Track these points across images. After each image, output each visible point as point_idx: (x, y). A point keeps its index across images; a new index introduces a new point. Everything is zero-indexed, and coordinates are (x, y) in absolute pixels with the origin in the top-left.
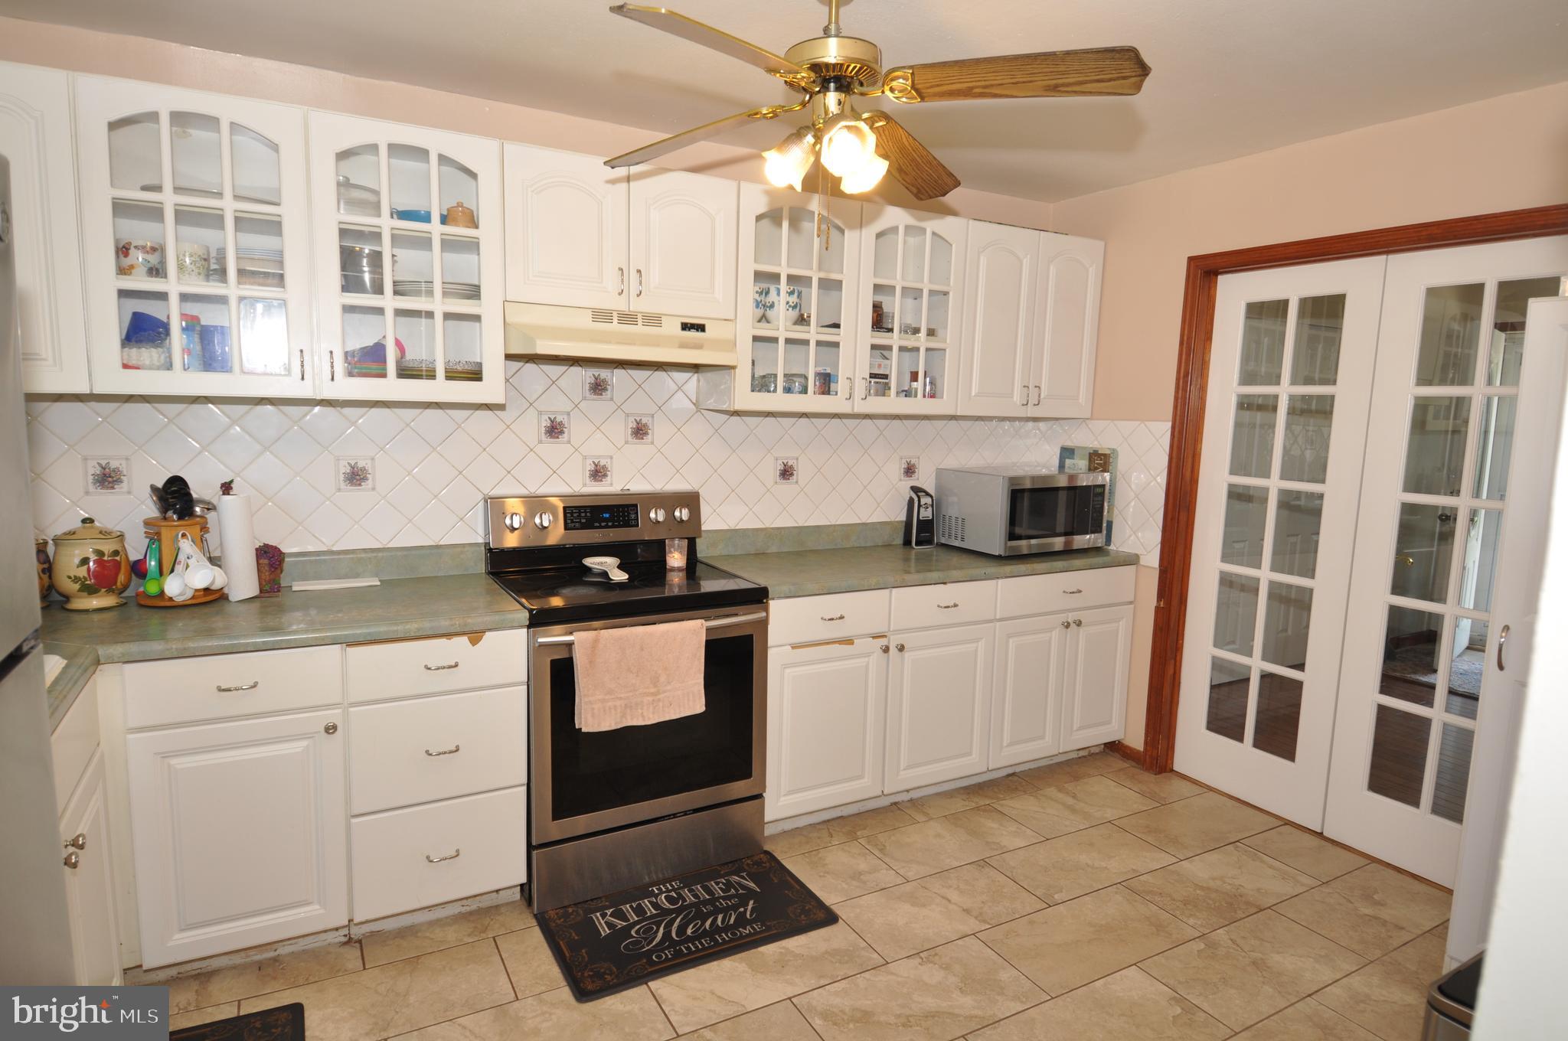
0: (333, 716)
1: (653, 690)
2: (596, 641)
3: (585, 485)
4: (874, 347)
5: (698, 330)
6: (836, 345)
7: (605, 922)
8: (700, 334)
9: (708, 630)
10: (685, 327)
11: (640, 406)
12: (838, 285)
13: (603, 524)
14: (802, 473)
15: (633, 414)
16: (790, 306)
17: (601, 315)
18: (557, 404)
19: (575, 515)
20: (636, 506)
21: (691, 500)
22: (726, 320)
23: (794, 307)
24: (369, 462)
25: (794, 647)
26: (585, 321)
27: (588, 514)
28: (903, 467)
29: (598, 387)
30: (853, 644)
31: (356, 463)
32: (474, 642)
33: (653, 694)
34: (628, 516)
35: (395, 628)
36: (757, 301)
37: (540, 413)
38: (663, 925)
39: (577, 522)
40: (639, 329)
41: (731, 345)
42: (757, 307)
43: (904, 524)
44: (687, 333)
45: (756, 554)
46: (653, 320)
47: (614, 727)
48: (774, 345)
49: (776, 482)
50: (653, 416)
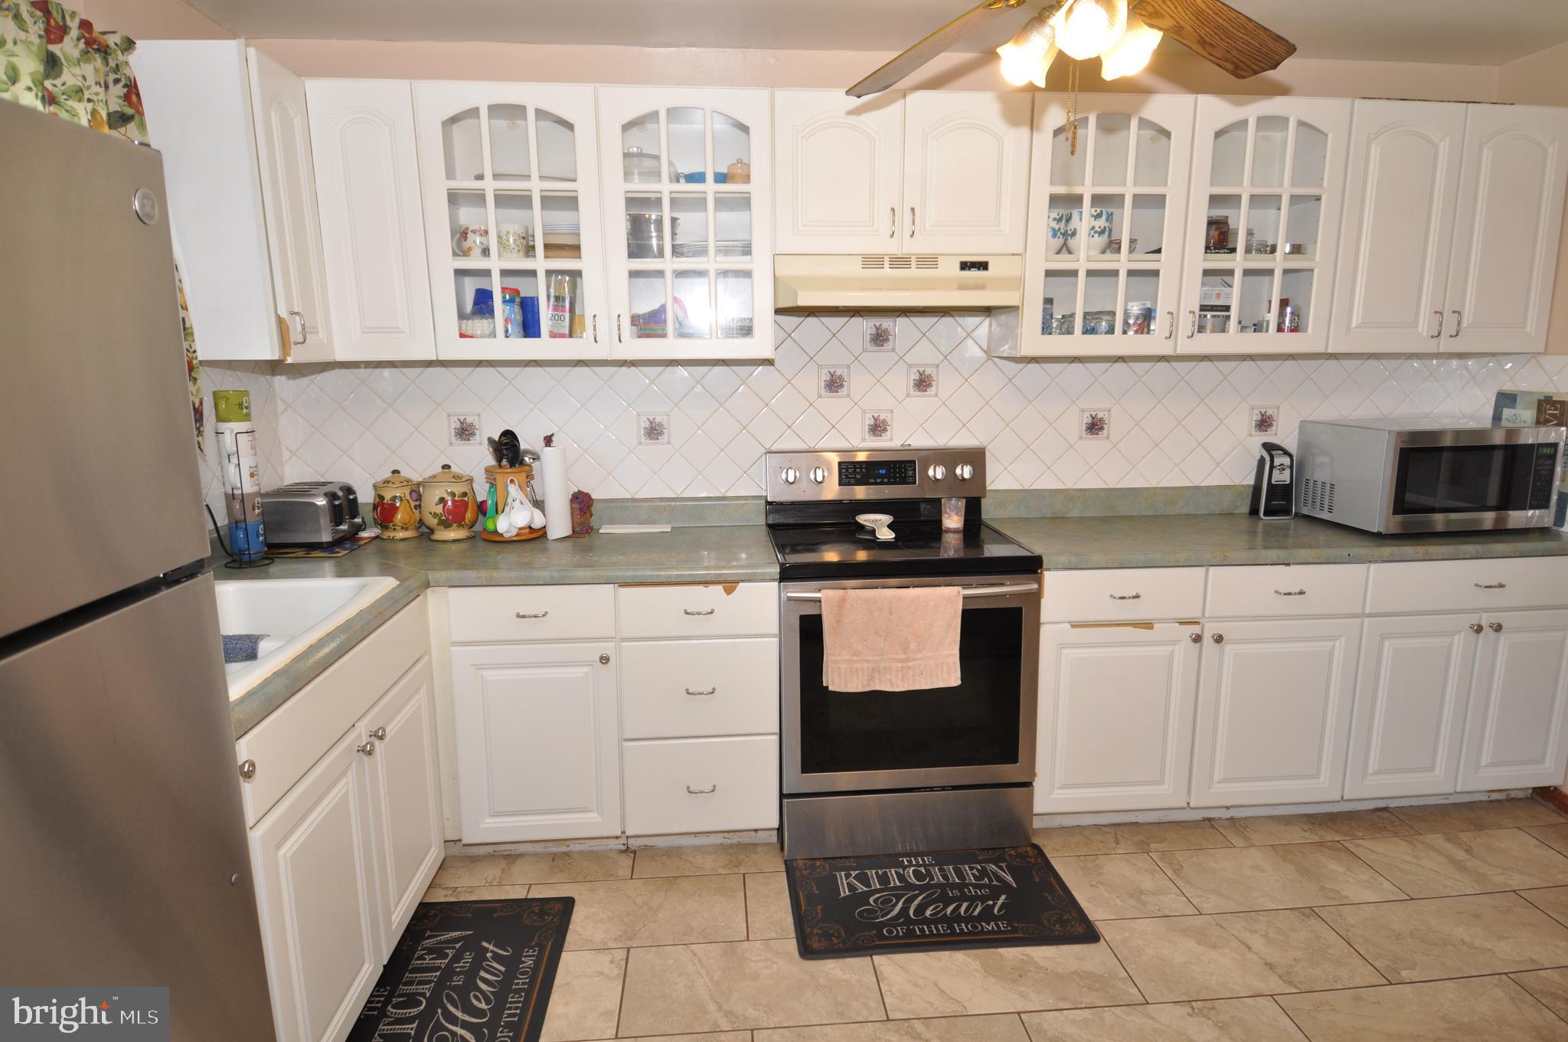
0: (607, 648)
1: (903, 656)
2: (843, 600)
3: (864, 440)
4: (1207, 273)
5: (979, 269)
6: (1155, 273)
7: (848, 883)
8: (982, 273)
9: (965, 598)
10: (965, 266)
11: (924, 355)
12: (1159, 201)
13: (878, 480)
14: (1115, 426)
15: (915, 365)
16: (1096, 232)
17: (872, 261)
18: (835, 358)
19: (850, 470)
20: (914, 462)
21: (976, 457)
22: (1013, 255)
23: (1102, 232)
24: (665, 418)
25: (1075, 625)
26: (854, 268)
27: (864, 470)
28: (1255, 419)
29: (880, 338)
30: (1152, 628)
31: (654, 418)
32: (729, 591)
33: (902, 661)
34: (905, 473)
35: (659, 573)
36: (1054, 229)
37: (820, 367)
38: (903, 900)
39: (851, 478)
40: (913, 272)
41: (1018, 283)
42: (1054, 236)
43: (1252, 489)
44: (967, 273)
45: (1053, 518)
46: (929, 261)
47: (860, 690)
48: (1073, 279)
49: (1081, 438)
50: (937, 366)
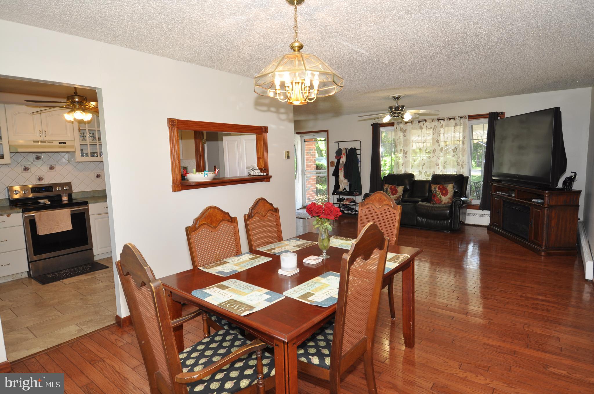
1: (57, 225)
2: (40, 214)
3: (36, 182)
7: (50, 276)
8: (64, 144)
9: (71, 211)
10: (60, 143)
11: (51, 162)
13: (43, 191)
15: (49, 164)
16: (90, 137)
17: (36, 141)
18: (26, 163)
20: (52, 186)
21: (69, 184)
22: (71, 141)
23: (92, 137)
25: (97, 214)
26: (31, 143)
27: (38, 189)
29: (38, 158)
32: (8, 216)
33: (57, 226)
34: (50, 189)
37: (21, 165)
39: (35, 191)
40: (47, 144)
41: (73, 147)
42: (81, 137)
44: (61, 145)
45: (91, 197)
46: (51, 142)
47: (47, 234)
48: (87, 146)
49: (95, 179)
50: (55, 164)
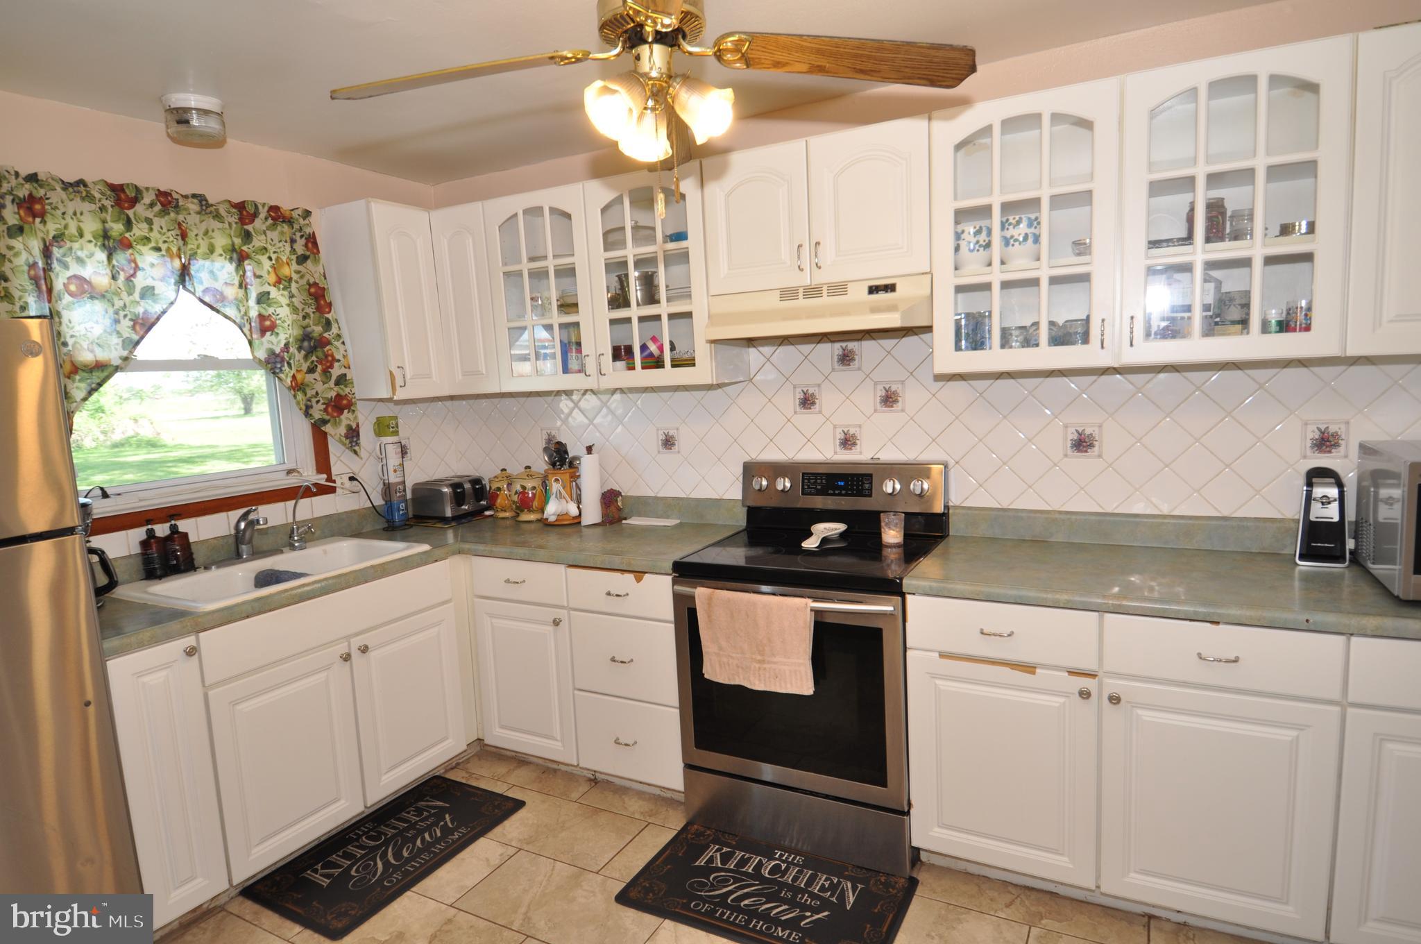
0: (562, 614)
1: (759, 658)
3: (835, 453)
5: (887, 292)
7: (712, 856)
8: (889, 295)
10: (873, 290)
11: (889, 374)
13: (837, 492)
15: (881, 382)
17: (788, 294)
18: (808, 379)
19: (812, 481)
20: (873, 475)
21: (931, 473)
22: (923, 274)
24: (677, 432)
25: (943, 655)
26: (773, 301)
27: (824, 482)
28: (1310, 435)
29: (846, 359)
31: (670, 433)
32: (639, 580)
33: (760, 662)
34: (862, 486)
37: (795, 386)
39: (812, 488)
40: (825, 300)
41: (929, 301)
44: (875, 297)
45: (1031, 541)
46: (839, 289)
47: (727, 682)
48: (986, 293)
49: (1066, 456)
50: (903, 382)
